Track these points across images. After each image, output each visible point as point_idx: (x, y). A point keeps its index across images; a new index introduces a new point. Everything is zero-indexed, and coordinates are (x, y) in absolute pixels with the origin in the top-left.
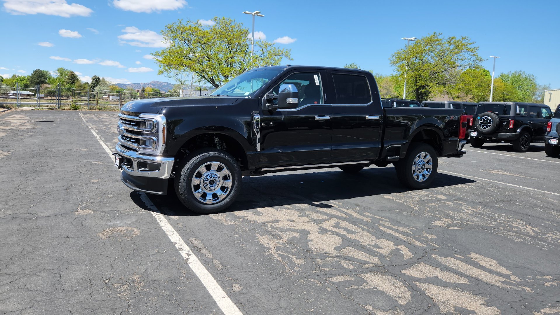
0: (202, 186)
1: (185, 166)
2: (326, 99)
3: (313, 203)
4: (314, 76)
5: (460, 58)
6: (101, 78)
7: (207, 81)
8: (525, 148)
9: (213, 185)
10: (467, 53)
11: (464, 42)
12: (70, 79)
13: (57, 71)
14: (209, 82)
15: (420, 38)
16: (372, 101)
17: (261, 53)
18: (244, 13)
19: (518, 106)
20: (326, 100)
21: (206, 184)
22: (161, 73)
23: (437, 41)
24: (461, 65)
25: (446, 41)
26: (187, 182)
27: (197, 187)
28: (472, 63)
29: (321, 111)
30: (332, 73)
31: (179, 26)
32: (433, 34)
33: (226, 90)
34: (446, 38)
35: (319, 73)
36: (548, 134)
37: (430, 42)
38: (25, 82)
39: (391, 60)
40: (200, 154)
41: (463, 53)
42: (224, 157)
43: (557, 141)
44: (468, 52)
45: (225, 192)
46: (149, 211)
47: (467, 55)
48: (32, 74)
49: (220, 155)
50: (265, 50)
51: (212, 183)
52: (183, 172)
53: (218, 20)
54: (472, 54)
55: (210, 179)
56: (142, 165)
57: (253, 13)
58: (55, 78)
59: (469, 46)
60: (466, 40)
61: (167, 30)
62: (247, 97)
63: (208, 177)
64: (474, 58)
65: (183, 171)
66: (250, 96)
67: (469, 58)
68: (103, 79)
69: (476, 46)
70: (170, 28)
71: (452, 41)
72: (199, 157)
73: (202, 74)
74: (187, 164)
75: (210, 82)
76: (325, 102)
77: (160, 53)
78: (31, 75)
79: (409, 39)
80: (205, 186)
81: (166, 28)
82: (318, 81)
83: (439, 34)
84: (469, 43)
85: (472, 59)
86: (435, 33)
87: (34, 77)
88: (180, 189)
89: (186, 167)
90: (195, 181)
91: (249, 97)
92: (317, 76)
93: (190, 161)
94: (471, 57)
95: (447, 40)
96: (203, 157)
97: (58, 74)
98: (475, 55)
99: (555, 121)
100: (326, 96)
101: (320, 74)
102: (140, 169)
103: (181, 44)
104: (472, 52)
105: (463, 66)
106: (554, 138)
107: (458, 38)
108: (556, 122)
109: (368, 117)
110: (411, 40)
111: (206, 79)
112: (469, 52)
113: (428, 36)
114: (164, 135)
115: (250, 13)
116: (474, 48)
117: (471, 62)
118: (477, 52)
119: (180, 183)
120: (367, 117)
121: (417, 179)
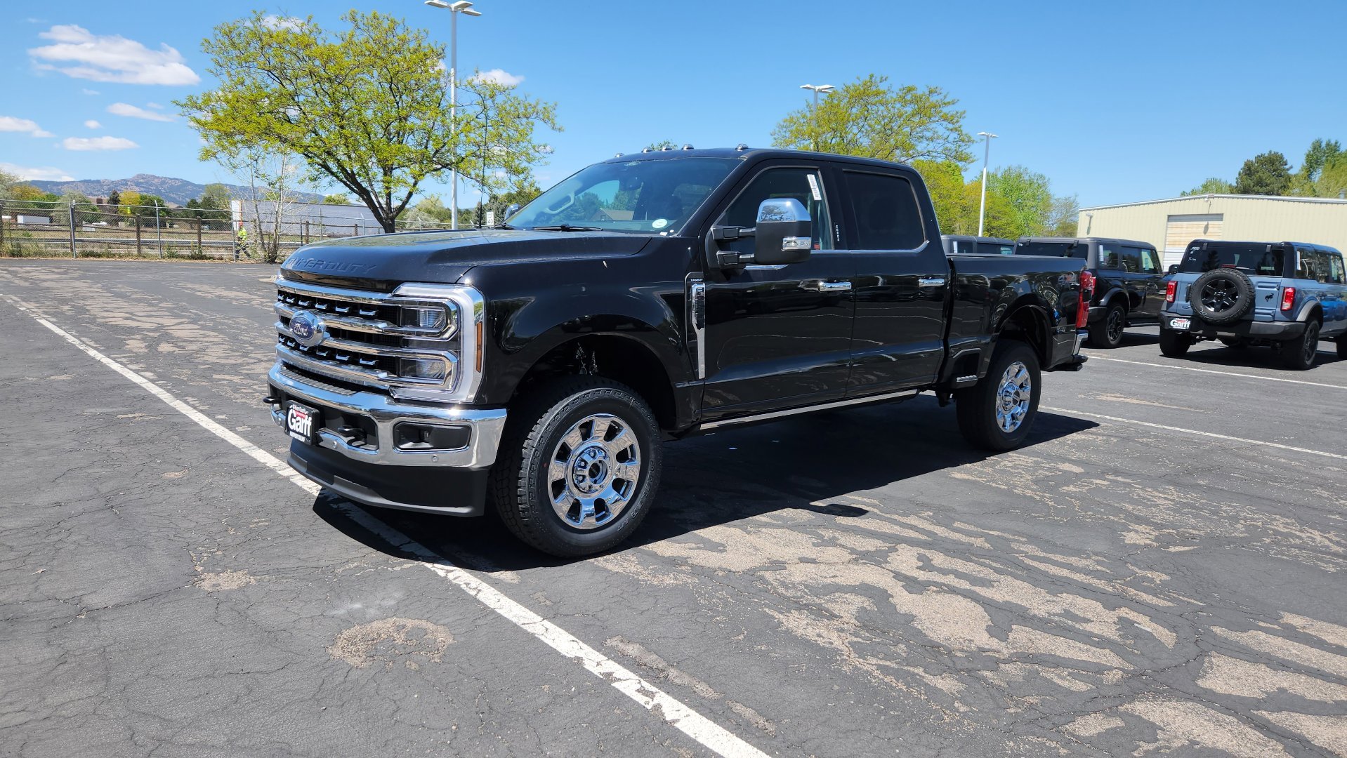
0: (569, 483)
1: (532, 431)
2: (838, 236)
3: (812, 503)
4: (808, 176)
5: (928, 134)
7: (334, 178)
8: (1115, 338)
9: (597, 478)
10: (942, 125)
11: (934, 99)
14: (341, 181)
15: (839, 88)
16: (927, 242)
17: (479, 109)
18: (429, 4)
19: (1101, 247)
20: (838, 240)
21: (580, 475)
22: (208, 155)
23: (877, 94)
24: (929, 152)
25: (894, 96)
26: (538, 474)
27: (559, 486)
28: (953, 147)
29: (831, 268)
30: (844, 170)
31: (253, 29)
32: (868, 79)
33: (547, 210)
34: (896, 88)
35: (817, 170)
36: (1168, 307)
37: (864, 95)
39: (776, 136)
40: (568, 395)
41: (934, 125)
42: (625, 399)
43: (1189, 323)
44: (943, 122)
45: (621, 492)
46: (416, 562)
47: (941, 129)
49: (616, 396)
50: (489, 103)
51: (595, 471)
52: (529, 447)
53: (358, 18)
54: (951, 126)
55: (590, 462)
56: (408, 433)
57: (453, 6)
59: (945, 110)
60: (936, 94)
61: (219, 37)
62: (664, 234)
63: (586, 457)
64: (954, 135)
65: (528, 444)
66: (672, 231)
67: (945, 136)
69: (960, 110)
70: (228, 34)
71: (909, 97)
72: (567, 405)
73: (323, 160)
74: (537, 424)
75: (345, 183)
76: (838, 246)
77: (200, 102)
79: (817, 88)
80: (576, 482)
81: (217, 32)
82: (817, 189)
83: (882, 78)
84: (946, 101)
85: (951, 139)
86: (871, 77)
88: (521, 496)
89: (534, 433)
90: (556, 471)
91: (669, 234)
92: (813, 176)
93: (546, 416)
94: (948, 133)
95: (897, 94)
96: (579, 403)
98: (956, 130)
99: (1183, 280)
100: (837, 229)
101: (819, 172)
102: (402, 446)
103: (261, 77)
104: (951, 122)
105: (934, 154)
106: (1182, 316)
107: (921, 90)
108: (1184, 282)
110: (820, 91)
111: (332, 173)
112: (945, 123)
113: (857, 83)
114: (479, 347)
115: (446, 5)
116: (954, 113)
117: (949, 145)
118: (962, 122)
119: (520, 478)
121: (1004, 427)
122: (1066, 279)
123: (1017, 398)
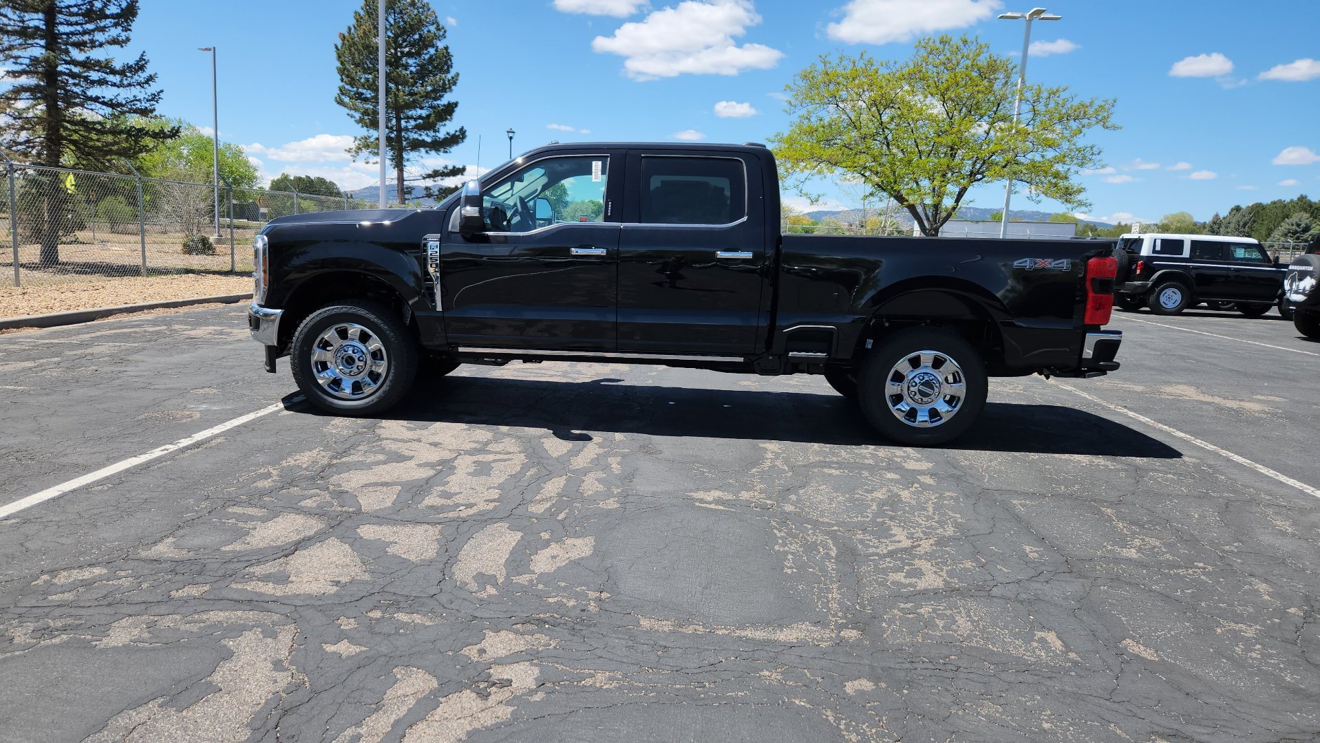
0: (331, 366)
1: (299, 326)
2: (609, 211)
4: (593, 162)
9: (353, 367)
16: (745, 219)
18: (1001, 17)
20: (609, 214)
26: (299, 354)
27: (321, 366)
30: (642, 155)
35: (608, 157)
45: (374, 380)
51: (350, 361)
52: (296, 336)
57: (1027, 15)
61: (798, 82)
65: (296, 333)
74: (302, 322)
76: (607, 219)
82: (600, 173)
89: (299, 329)
90: (318, 355)
92: (599, 162)
93: (308, 318)
96: (332, 313)
100: (610, 206)
101: (609, 159)
109: (721, 254)
114: (265, 272)
115: (1021, 15)
120: (719, 252)
121: (908, 420)
122: (1035, 263)
123: (928, 390)
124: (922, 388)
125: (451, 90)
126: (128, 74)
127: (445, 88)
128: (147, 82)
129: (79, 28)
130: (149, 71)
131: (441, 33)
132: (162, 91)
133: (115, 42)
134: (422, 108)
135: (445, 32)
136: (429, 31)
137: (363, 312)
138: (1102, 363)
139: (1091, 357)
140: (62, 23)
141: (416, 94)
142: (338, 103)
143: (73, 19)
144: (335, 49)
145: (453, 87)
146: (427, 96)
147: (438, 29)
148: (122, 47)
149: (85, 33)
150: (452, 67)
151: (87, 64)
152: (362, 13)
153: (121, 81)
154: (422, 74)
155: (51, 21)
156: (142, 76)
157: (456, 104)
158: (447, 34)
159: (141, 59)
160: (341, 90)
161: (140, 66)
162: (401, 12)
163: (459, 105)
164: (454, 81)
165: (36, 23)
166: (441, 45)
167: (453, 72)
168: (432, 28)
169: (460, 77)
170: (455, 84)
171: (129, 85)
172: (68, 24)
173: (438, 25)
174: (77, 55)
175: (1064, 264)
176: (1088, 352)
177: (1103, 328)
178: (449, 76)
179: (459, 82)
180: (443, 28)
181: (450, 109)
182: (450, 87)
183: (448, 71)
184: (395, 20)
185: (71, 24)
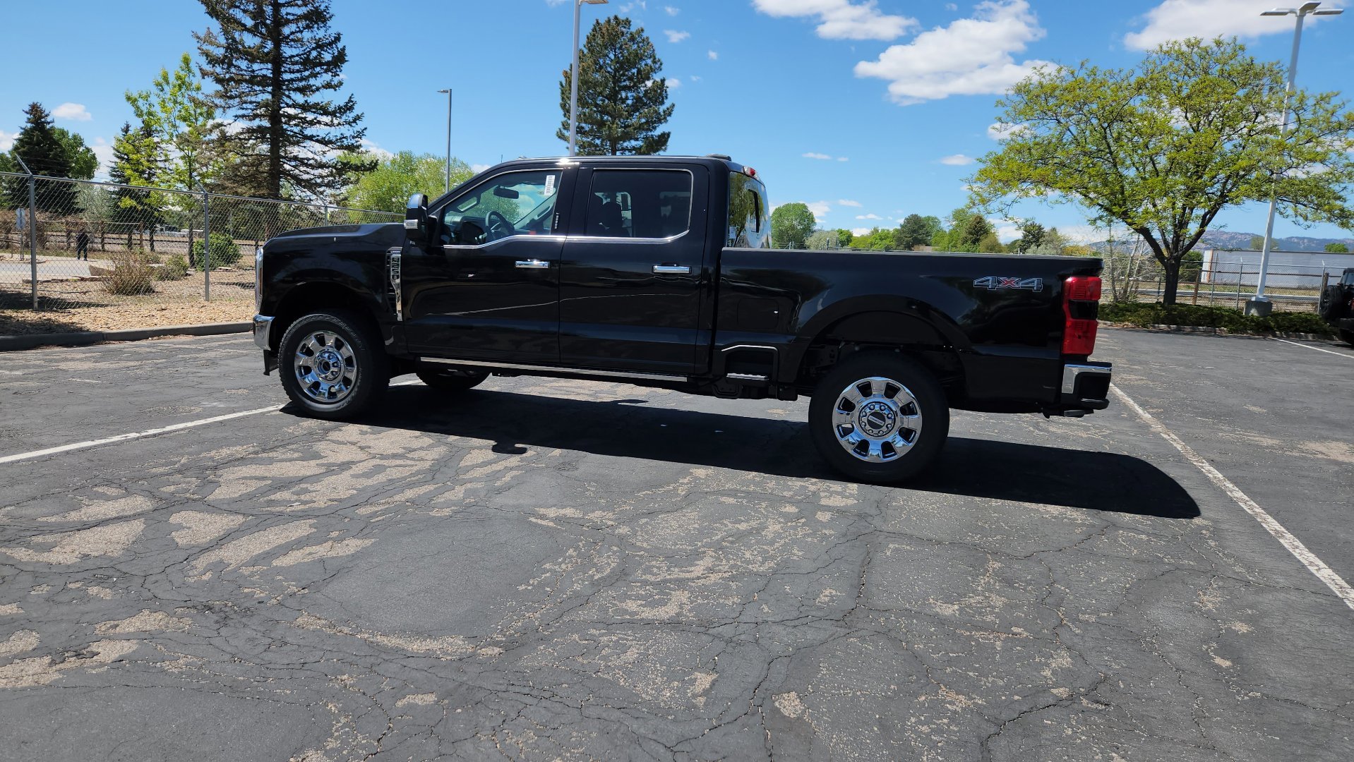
6: (1047, 229)
12: (970, 233)
13: (951, 217)
16: (687, 232)
20: (555, 227)
26: (284, 357)
27: (307, 370)
35: (561, 171)
38: (888, 243)
48: (901, 226)
51: (326, 367)
55: (327, 361)
58: (947, 231)
68: (1054, 229)
76: (553, 232)
78: (899, 228)
87: (904, 232)
90: (301, 360)
93: (292, 325)
97: (954, 223)
100: (557, 219)
109: (658, 269)
120: (656, 267)
121: (860, 454)
122: (999, 282)
123: (878, 422)
124: (871, 418)
125: (666, 121)
126: (338, 115)
127: (660, 119)
128: (354, 121)
129: (298, 75)
130: (356, 111)
131: (657, 66)
132: (366, 129)
133: (328, 86)
134: (637, 139)
135: (661, 64)
136: (646, 65)
137: (335, 320)
138: (1084, 400)
139: (1072, 392)
140: (286, 71)
141: (630, 126)
142: (559, 137)
143: (297, 67)
144: (560, 86)
145: (668, 118)
146: (640, 128)
147: (654, 62)
148: (335, 90)
149: (302, 79)
150: (667, 98)
151: (305, 107)
152: (586, 51)
153: (332, 121)
154: (636, 107)
155: (277, 71)
156: (350, 116)
157: (669, 134)
158: (662, 66)
159: (350, 101)
160: (563, 125)
161: (348, 107)
162: (621, 48)
163: (671, 135)
164: (669, 113)
165: (264, 72)
166: (657, 77)
167: (667, 103)
168: (649, 61)
169: (675, 109)
170: (670, 115)
171: (339, 124)
172: (291, 72)
173: (655, 59)
174: (299, 98)
175: (1035, 283)
176: (1068, 386)
177: (1090, 359)
178: (662, 109)
179: (674, 113)
180: (659, 61)
181: (664, 138)
182: (665, 118)
183: (662, 103)
184: (615, 55)
185: (293, 72)
